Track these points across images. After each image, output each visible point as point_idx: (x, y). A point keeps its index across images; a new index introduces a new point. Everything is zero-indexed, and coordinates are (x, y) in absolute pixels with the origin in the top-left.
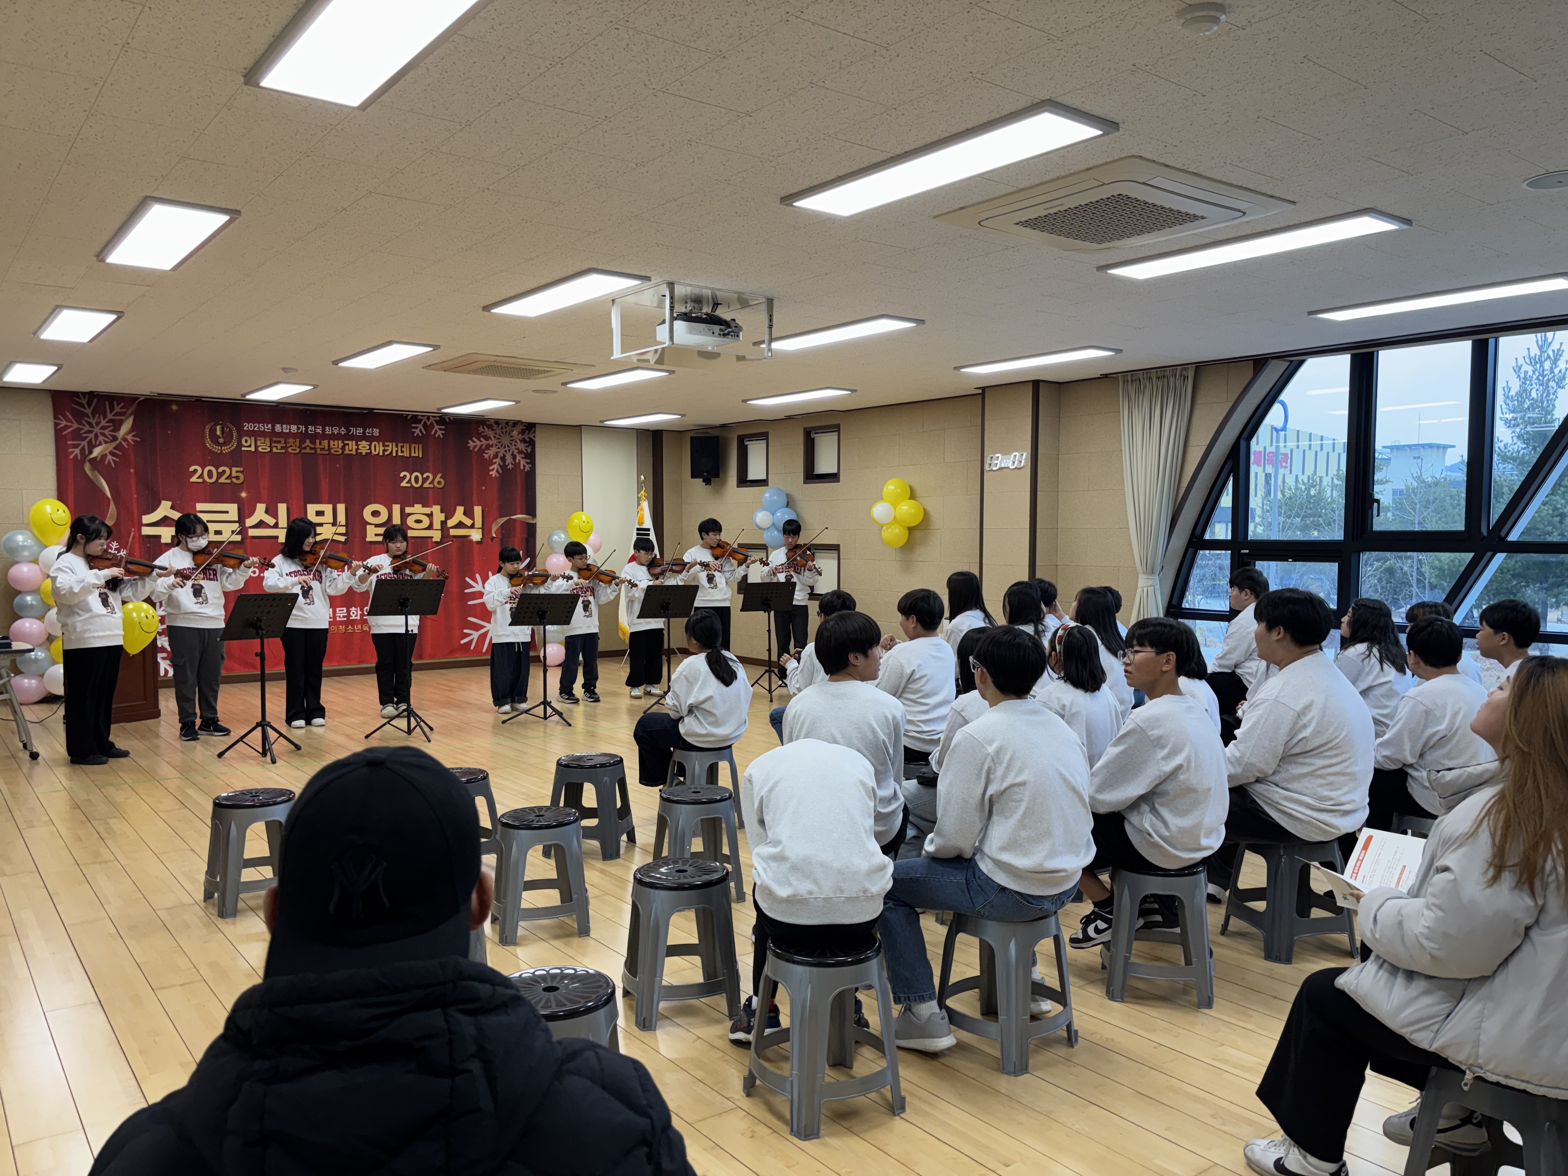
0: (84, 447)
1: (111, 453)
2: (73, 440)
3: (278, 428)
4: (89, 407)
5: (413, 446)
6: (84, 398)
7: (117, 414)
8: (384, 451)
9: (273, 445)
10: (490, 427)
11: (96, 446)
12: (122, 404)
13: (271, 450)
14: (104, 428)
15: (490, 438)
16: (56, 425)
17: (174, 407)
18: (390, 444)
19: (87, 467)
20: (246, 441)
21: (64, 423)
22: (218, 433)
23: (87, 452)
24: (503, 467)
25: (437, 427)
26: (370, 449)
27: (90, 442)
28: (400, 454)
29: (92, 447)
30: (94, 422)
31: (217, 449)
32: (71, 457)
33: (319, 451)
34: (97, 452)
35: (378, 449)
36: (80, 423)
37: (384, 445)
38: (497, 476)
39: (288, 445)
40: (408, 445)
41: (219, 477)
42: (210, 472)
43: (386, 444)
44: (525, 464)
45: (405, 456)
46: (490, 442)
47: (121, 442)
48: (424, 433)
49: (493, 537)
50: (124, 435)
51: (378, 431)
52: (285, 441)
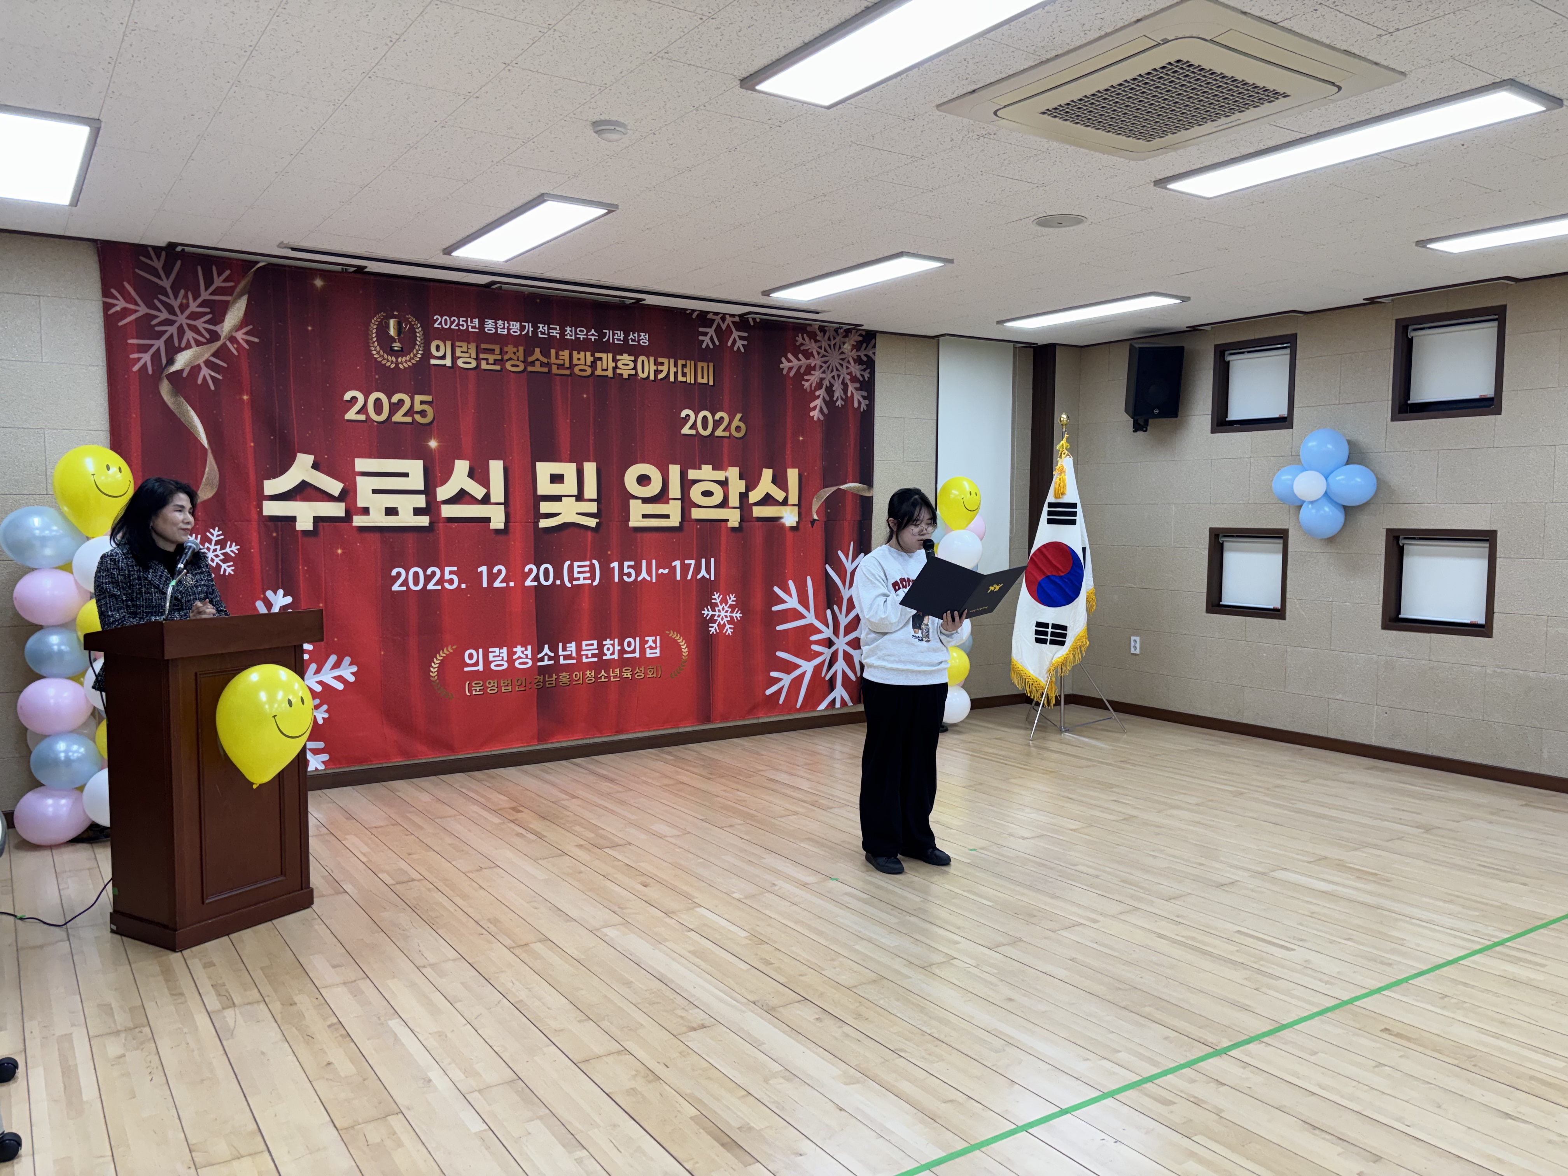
0: (158, 349)
1: (208, 363)
2: (137, 338)
3: (489, 325)
4: (168, 278)
5: (700, 364)
6: (159, 258)
7: (219, 291)
8: (657, 372)
9: (482, 356)
10: (813, 336)
11: (180, 350)
12: (228, 272)
13: (478, 365)
14: (194, 316)
15: (812, 354)
16: (107, 307)
17: (319, 283)
18: (666, 361)
19: (165, 389)
20: (438, 348)
21: (120, 304)
22: (392, 332)
23: (164, 362)
24: (830, 403)
25: (736, 334)
26: (635, 368)
27: (169, 342)
28: (680, 378)
29: (173, 351)
30: (176, 304)
31: (389, 361)
32: (136, 368)
33: (555, 370)
34: (182, 361)
35: (647, 368)
36: (151, 305)
37: (656, 363)
38: (822, 418)
39: (506, 357)
40: (693, 362)
41: (392, 412)
42: (378, 403)
43: (660, 360)
44: (861, 399)
45: (688, 381)
46: (812, 362)
47: (224, 344)
48: (717, 343)
49: (815, 520)
50: (231, 331)
51: (647, 336)
52: (501, 349)
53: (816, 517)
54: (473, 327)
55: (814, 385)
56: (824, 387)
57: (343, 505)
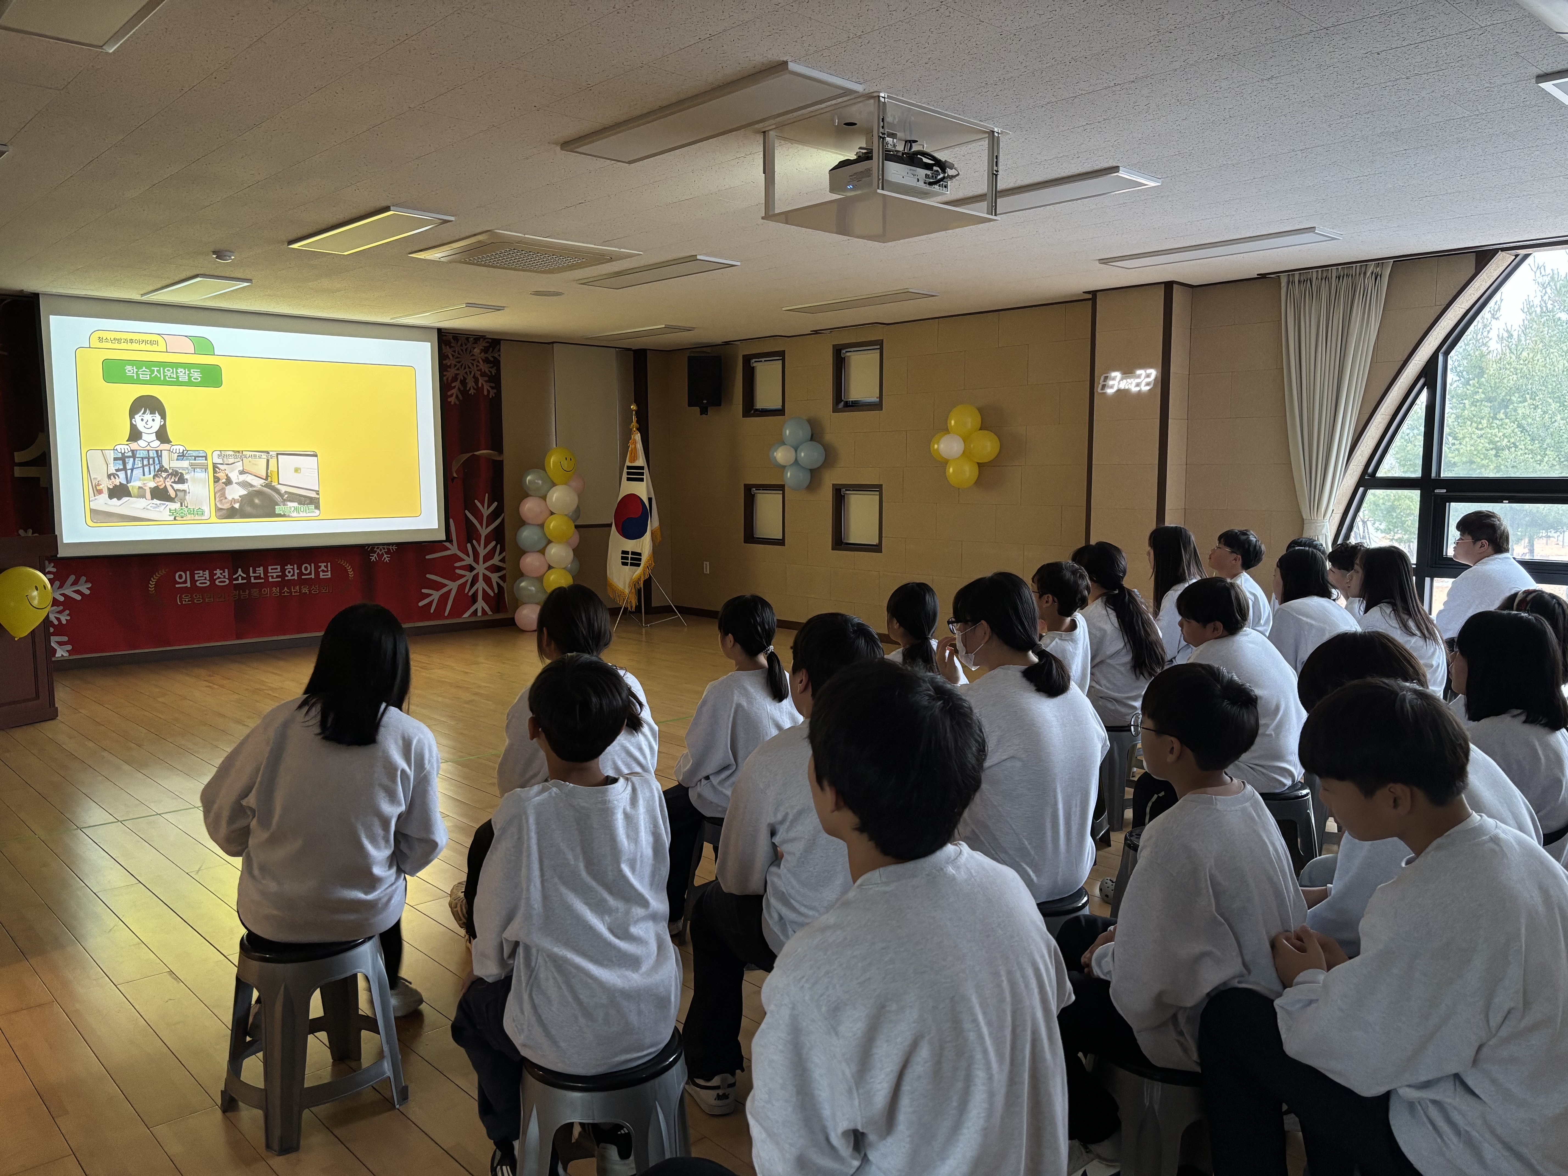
15: (448, 357)
24: (464, 392)
44: (489, 388)
53: (455, 475)
55: (450, 379)
56: (459, 380)
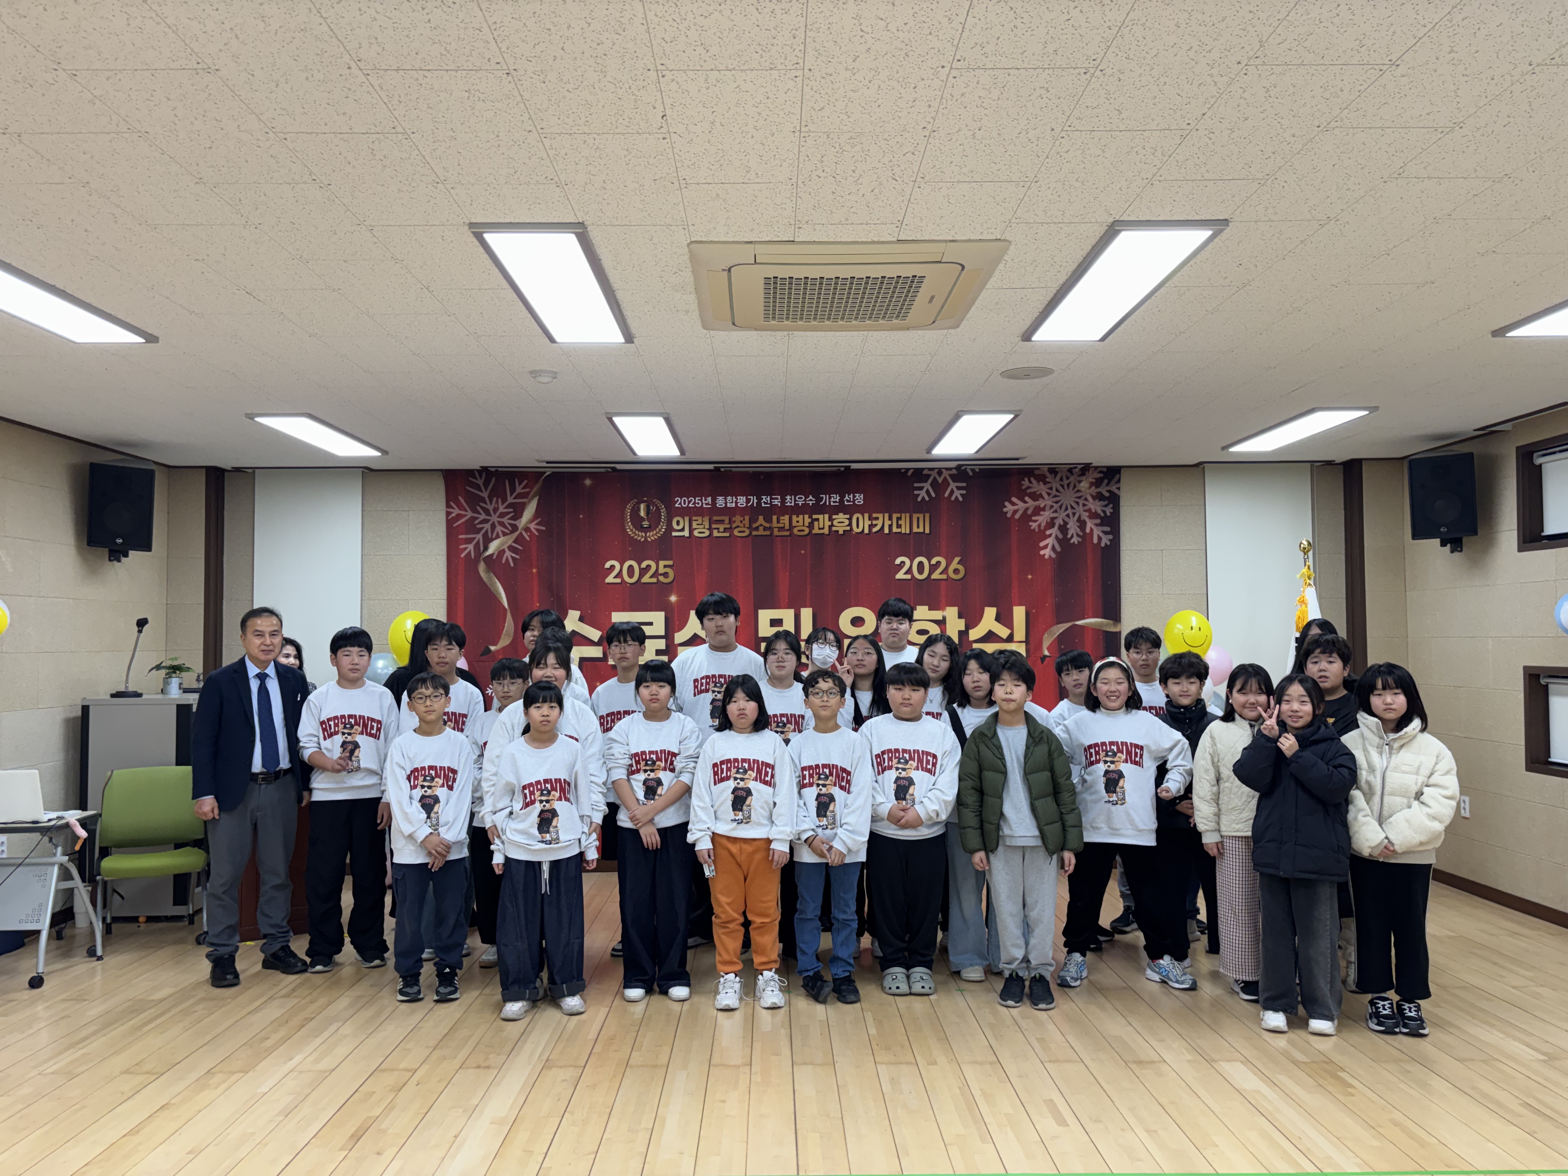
0: (479, 541)
1: (511, 548)
2: (466, 534)
3: (720, 502)
4: (486, 490)
5: (915, 516)
6: (481, 477)
7: (519, 496)
8: (871, 526)
9: (714, 526)
10: (1041, 479)
11: (492, 540)
12: (526, 482)
13: (711, 534)
14: (502, 515)
15: (1041, 496)
16: (448, 514)
17: (588, 482)
18: (880, 516)
19: (482, 568)
20: (678, 523)
21: (456, 511)
22: (642, 514)
23: (482, 549)
24: (1064, 541)
25: (953, 485)
26: (850, 525)
27: (485, 535)
28: (895, 530)
29: (487, 540)
30: (490, 508)
31: (640, 536)
32: (463, 555)
33: (776, 532)
34: (493, 547)
35: (862, 524)
36: (475, 511)
37: (870, 518)
38: (1054, 556)
39: (734, 526)
40: (908, 515)
41: (642, 575)
42: (631, 569)
43: (874, 515)
44: (1101, 534)
45: (903, 532)
46: (1041, 503)
47: (521, 533)
48: (933, 495)
49: (1046, 656)
50: (527, 523)
51: (862, 496)
52: (730, 519)
53: (1046, 653)
54: (706, 504)
55: (1043, 525)
56: (1057, 526)
57: (601, 648)
